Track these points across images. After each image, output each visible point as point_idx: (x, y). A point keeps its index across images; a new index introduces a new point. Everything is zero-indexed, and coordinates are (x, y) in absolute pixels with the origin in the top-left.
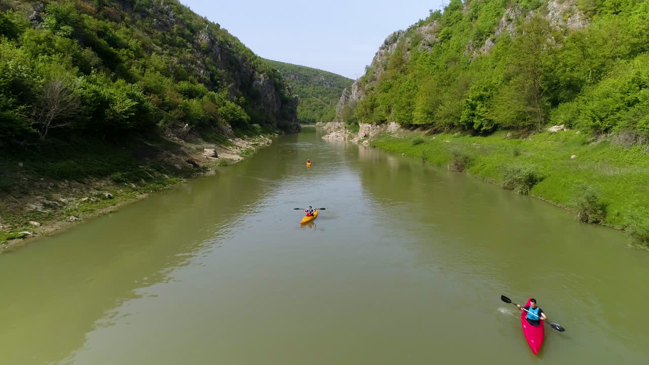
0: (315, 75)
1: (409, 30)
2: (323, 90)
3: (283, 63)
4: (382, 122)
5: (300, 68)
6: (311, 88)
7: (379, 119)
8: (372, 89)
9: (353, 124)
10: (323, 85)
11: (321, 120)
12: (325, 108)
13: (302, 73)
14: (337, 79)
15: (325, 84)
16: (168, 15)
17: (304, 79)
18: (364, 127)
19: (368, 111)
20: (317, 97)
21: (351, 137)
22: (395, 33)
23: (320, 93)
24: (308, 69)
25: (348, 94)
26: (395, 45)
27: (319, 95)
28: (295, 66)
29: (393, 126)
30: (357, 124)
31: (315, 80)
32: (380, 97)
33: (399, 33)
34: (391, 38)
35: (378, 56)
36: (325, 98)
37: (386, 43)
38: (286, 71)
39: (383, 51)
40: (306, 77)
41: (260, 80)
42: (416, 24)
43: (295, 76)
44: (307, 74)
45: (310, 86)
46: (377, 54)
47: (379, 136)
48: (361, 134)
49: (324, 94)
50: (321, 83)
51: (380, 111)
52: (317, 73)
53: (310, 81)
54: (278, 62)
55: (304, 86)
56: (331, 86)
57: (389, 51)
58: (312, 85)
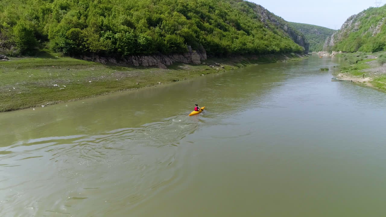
0: (312, 28)
1: (358, 14)
2: (316, 36)
3: (296, 23)
4: (338, 51)
5: (304, 25)
6: (310, 35)
7: (337, 50)
8: (337, 42)
9: (330, 51)
10: (316, 33)
11: (315, 50)
12: (316, 45)
13: (305, 28)
14: (324, 30)
15: (317, 33)
16: (277, 22)
17: (306, 31)
18: (333, 52)
19: (335, 48)
20: (312, 39)
21: (329, 55)
22: (352, 16)
23: (314, 37)
24: (308, 25)
25: (329, 40)
26: (352, 21)
27: (313, 38)
28: (302, 24)
29: (340, 52)
30: (331, 52)
31: (312, 31)
32: (338, 45)
33: (354, 16)
34: (350, 18)
35: (344, 25)
36: (316, 40)
37: (348, 20)
38: (297, 27)
39: (346, 24)
40: (308, 29)
41: (299, 38)
42: (362, 11)
43: (302, 29)
44: (307, 28)
45: (309, 34)
46: (343, 24)
47: (337, 54)
48: (332, 54)
49: (317, 38)
50: (315, 32)
51: (338, 49)
52: (313, 27)
53: (309, 32)
54: (293, 23)
55: (306, 34)
56: (320, 33)
57: (348, 23)
58: (310, 33)
